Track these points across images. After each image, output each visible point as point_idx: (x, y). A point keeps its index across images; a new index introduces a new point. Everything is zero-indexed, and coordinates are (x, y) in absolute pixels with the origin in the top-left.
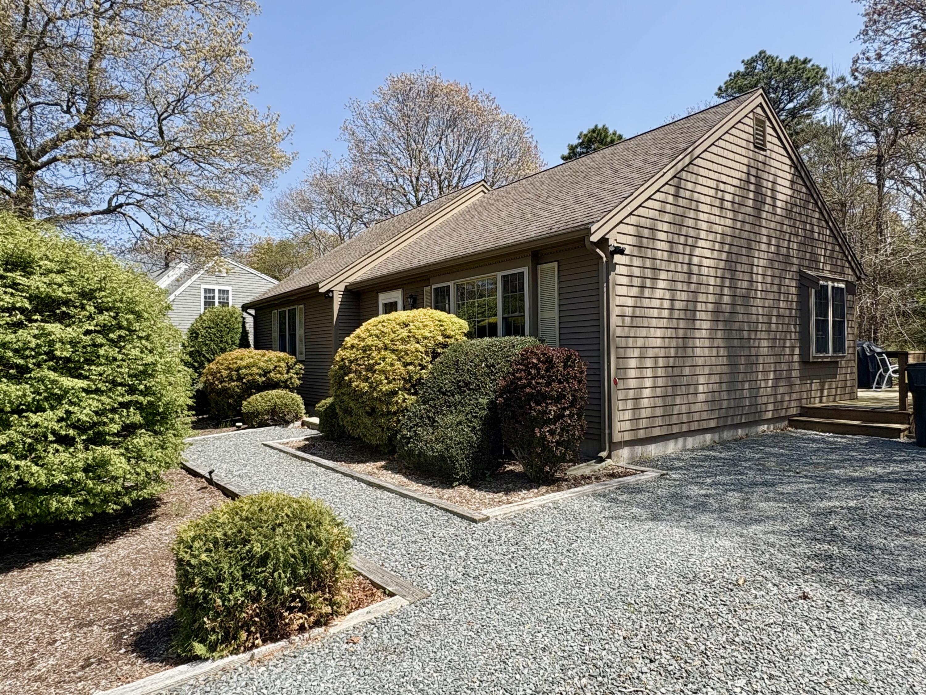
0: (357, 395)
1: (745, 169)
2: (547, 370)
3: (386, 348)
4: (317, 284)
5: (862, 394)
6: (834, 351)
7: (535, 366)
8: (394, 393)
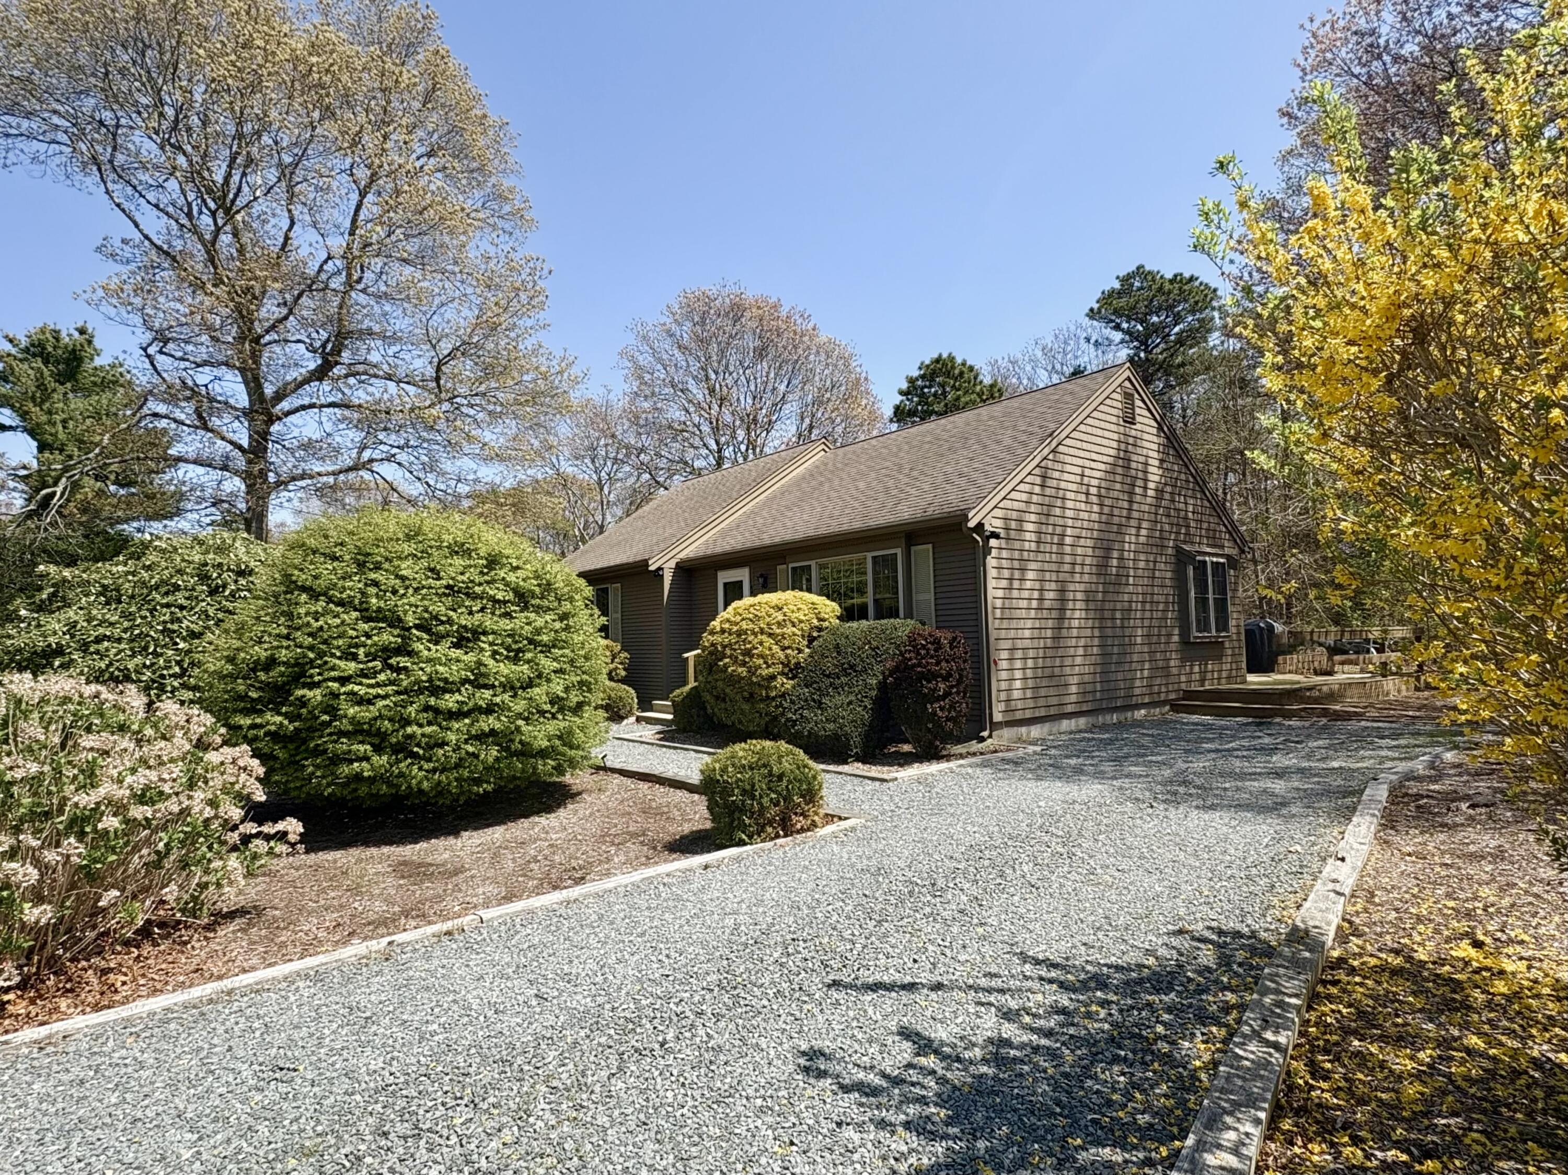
0: (734, 680)
1: (1115, 445)
2: (936, 650)
3: (762, 631)
4: (646, 561)
5: (1251, 678)
6: (1217, 630)
7: (924, 647)
8: (773, 677)
